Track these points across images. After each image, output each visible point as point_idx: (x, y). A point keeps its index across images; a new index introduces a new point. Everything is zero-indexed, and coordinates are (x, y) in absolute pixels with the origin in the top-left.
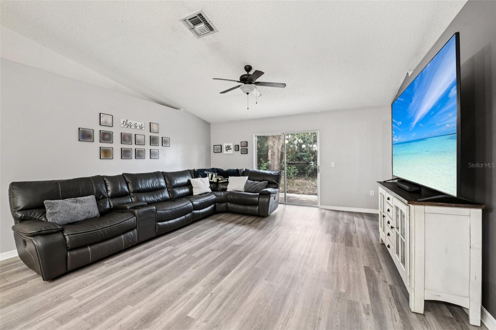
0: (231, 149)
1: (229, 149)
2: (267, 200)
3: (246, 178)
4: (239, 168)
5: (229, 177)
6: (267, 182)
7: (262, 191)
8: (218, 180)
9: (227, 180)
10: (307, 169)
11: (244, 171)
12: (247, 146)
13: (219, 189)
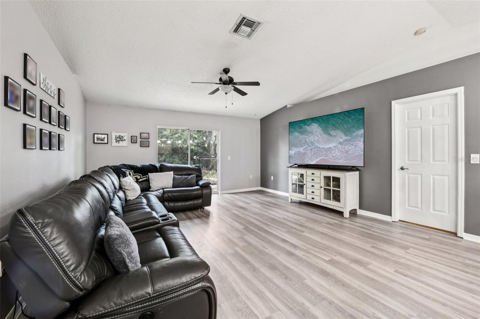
0: (125, 140)
1: (121, 140)
3: (171, 173)
5: (149, 174)
8: (137, 179)
9: (146, 178)
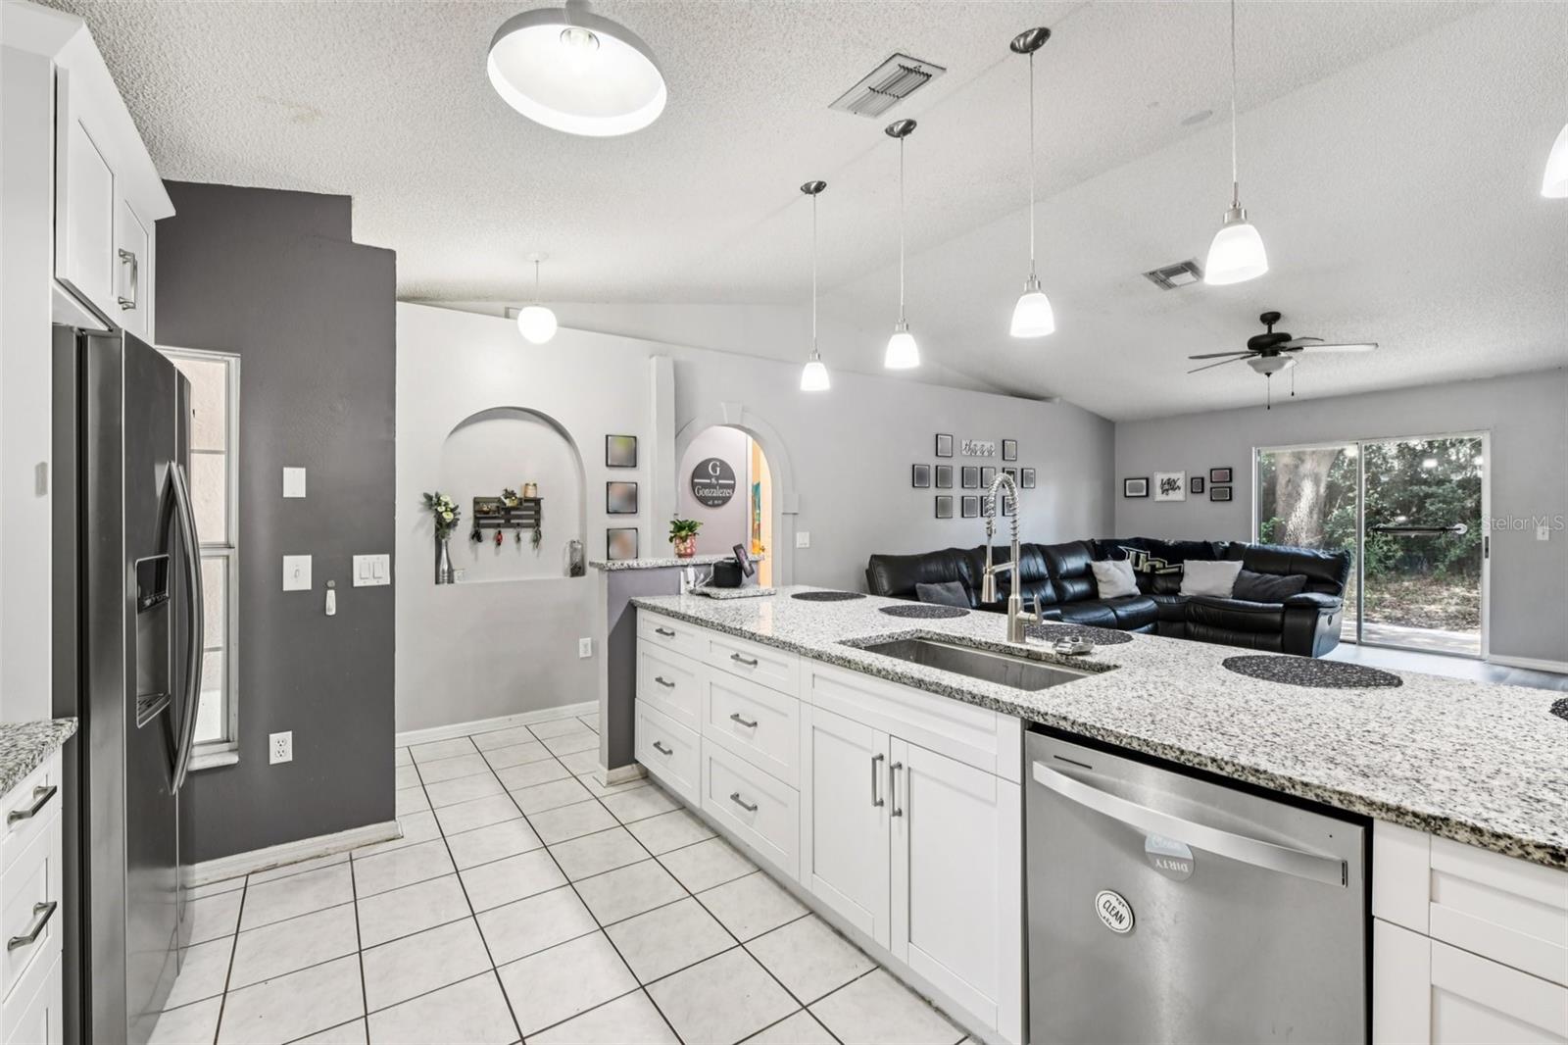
0: (1179, 488)
1: (1172, 489)
2: (1309, 622)
3: (1238, 565)
4: (1211, 540)
5: (1185, 561)
6: (1305, 577)
7: (1294, 599)
8: (1153, 567)
9: (1177, 570)
10: (1444, 545)
11: (1226, 548)
12: (1231, 480)
13: (1157, 589)
